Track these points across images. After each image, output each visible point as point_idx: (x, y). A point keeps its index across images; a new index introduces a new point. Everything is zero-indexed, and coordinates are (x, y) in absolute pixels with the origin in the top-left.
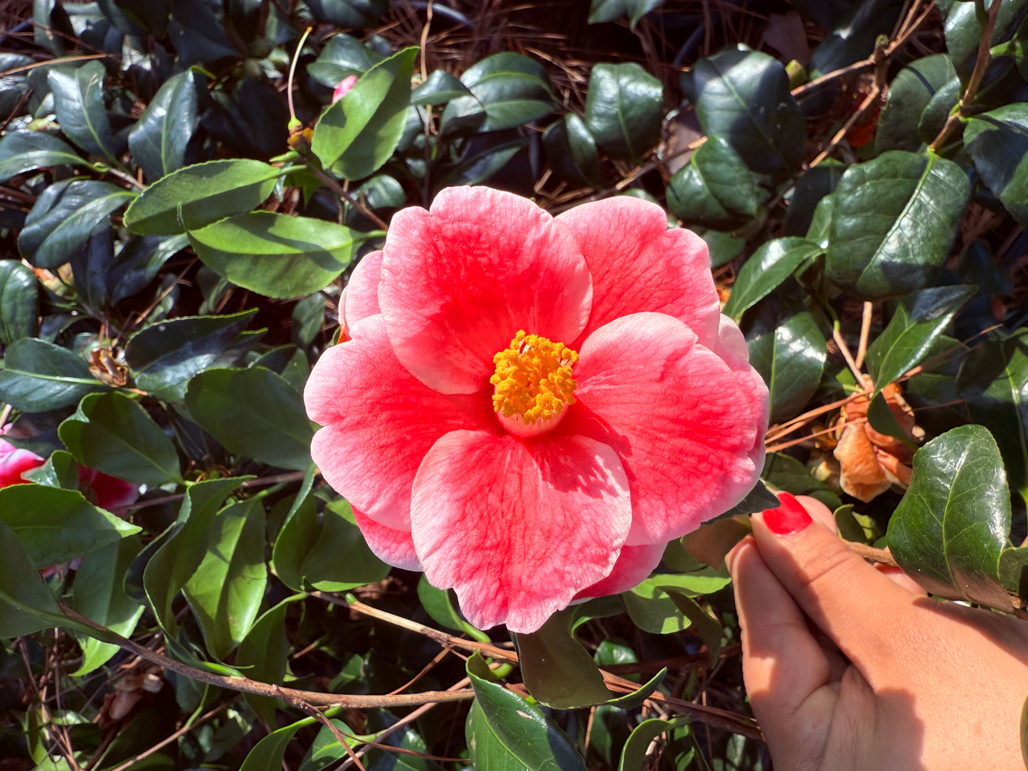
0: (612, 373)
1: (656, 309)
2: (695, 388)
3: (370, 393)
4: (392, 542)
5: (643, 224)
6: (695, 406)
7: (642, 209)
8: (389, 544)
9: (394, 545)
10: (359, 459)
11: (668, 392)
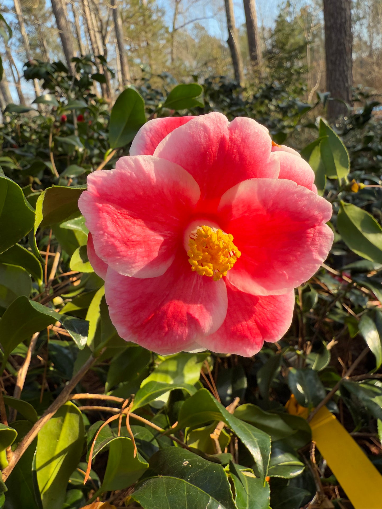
0: (200, 288)
1: (225, 322)
2: (177, 329)
3: (237, 158)
4: (153, 135)
5: (272, 331)
6: (169, 326)
7: (280, 333)
8: (152, 132)
9: (151, 136)
10: (203, 140)
11: (180, 315)
